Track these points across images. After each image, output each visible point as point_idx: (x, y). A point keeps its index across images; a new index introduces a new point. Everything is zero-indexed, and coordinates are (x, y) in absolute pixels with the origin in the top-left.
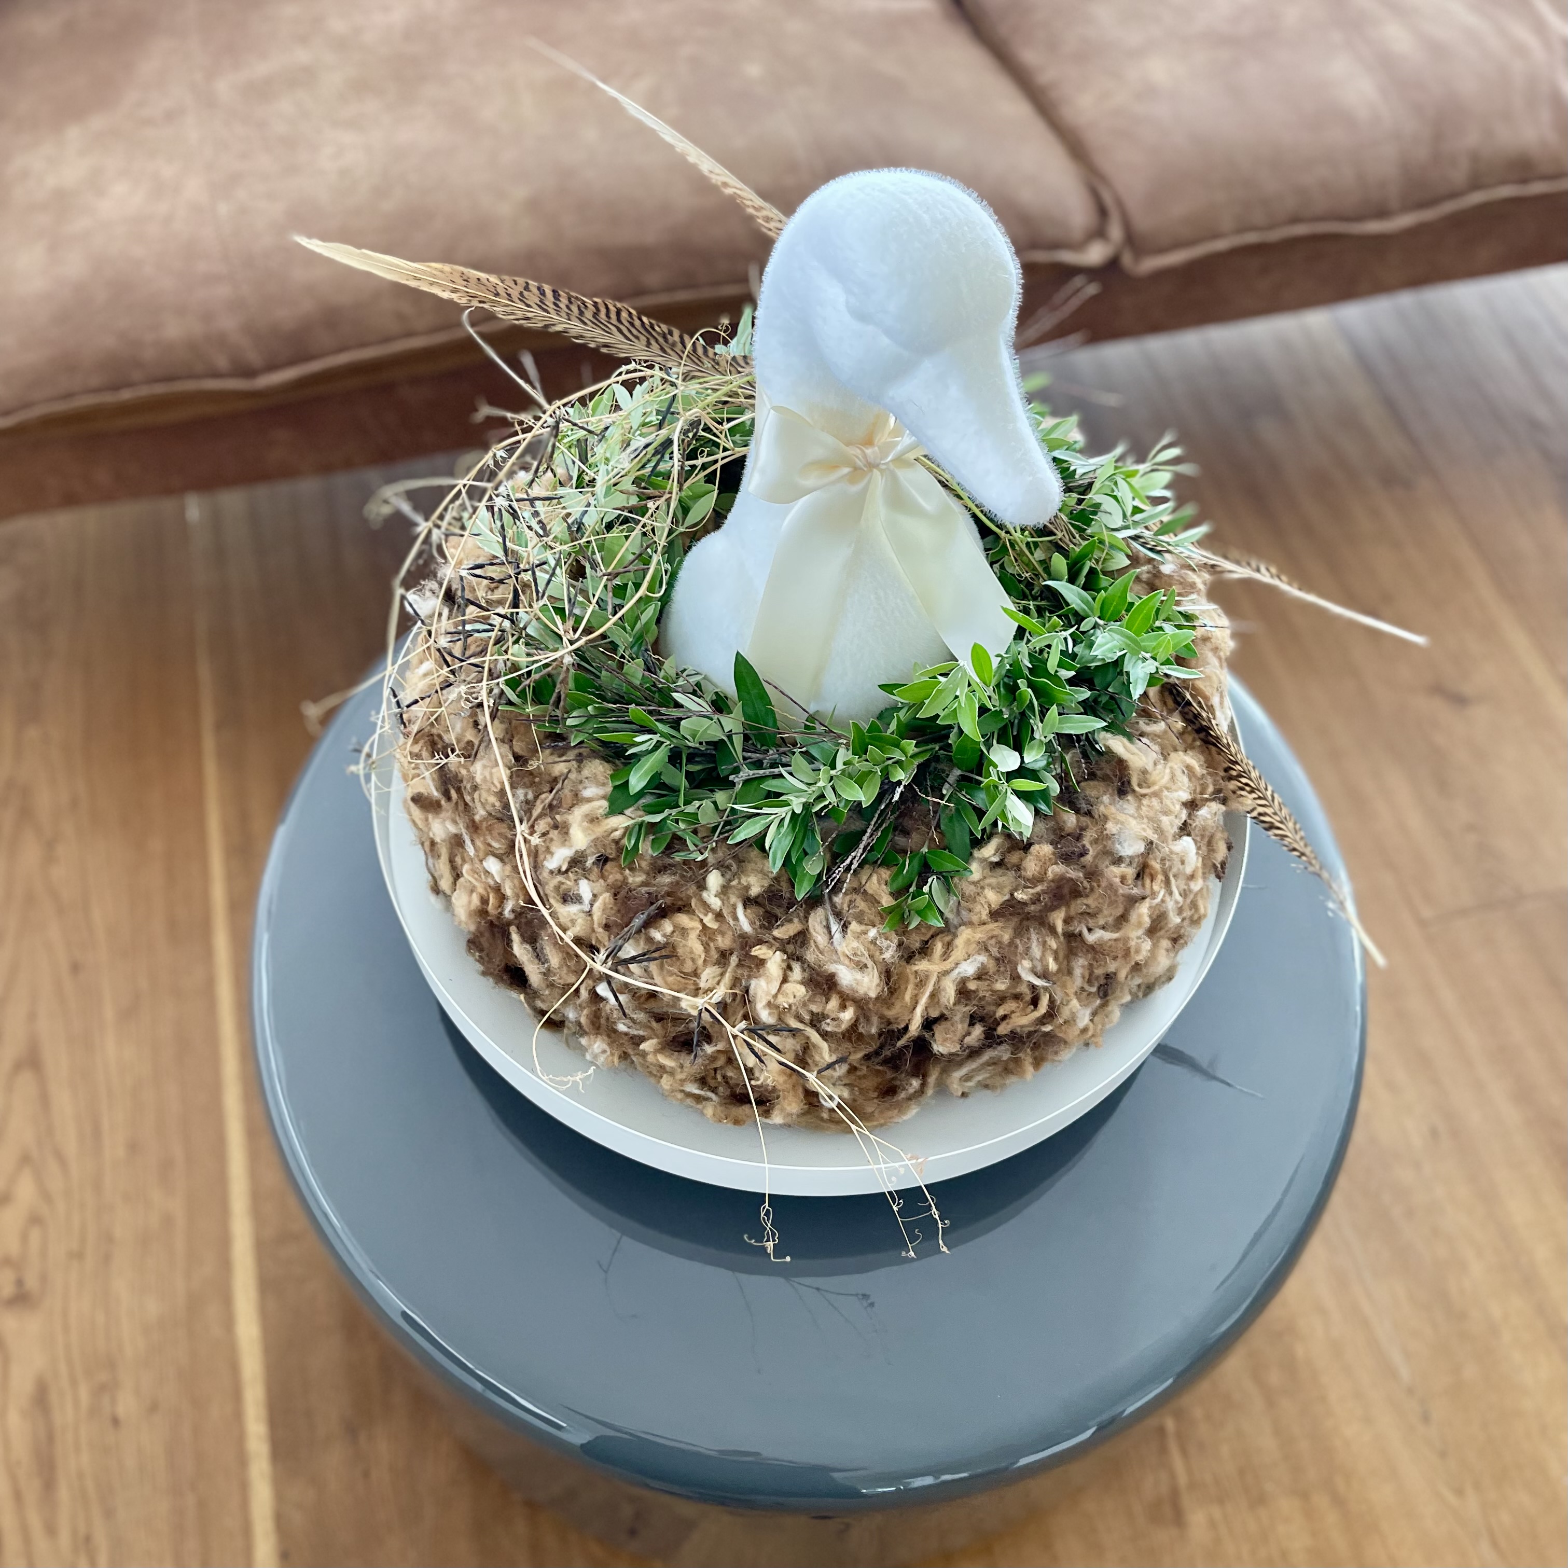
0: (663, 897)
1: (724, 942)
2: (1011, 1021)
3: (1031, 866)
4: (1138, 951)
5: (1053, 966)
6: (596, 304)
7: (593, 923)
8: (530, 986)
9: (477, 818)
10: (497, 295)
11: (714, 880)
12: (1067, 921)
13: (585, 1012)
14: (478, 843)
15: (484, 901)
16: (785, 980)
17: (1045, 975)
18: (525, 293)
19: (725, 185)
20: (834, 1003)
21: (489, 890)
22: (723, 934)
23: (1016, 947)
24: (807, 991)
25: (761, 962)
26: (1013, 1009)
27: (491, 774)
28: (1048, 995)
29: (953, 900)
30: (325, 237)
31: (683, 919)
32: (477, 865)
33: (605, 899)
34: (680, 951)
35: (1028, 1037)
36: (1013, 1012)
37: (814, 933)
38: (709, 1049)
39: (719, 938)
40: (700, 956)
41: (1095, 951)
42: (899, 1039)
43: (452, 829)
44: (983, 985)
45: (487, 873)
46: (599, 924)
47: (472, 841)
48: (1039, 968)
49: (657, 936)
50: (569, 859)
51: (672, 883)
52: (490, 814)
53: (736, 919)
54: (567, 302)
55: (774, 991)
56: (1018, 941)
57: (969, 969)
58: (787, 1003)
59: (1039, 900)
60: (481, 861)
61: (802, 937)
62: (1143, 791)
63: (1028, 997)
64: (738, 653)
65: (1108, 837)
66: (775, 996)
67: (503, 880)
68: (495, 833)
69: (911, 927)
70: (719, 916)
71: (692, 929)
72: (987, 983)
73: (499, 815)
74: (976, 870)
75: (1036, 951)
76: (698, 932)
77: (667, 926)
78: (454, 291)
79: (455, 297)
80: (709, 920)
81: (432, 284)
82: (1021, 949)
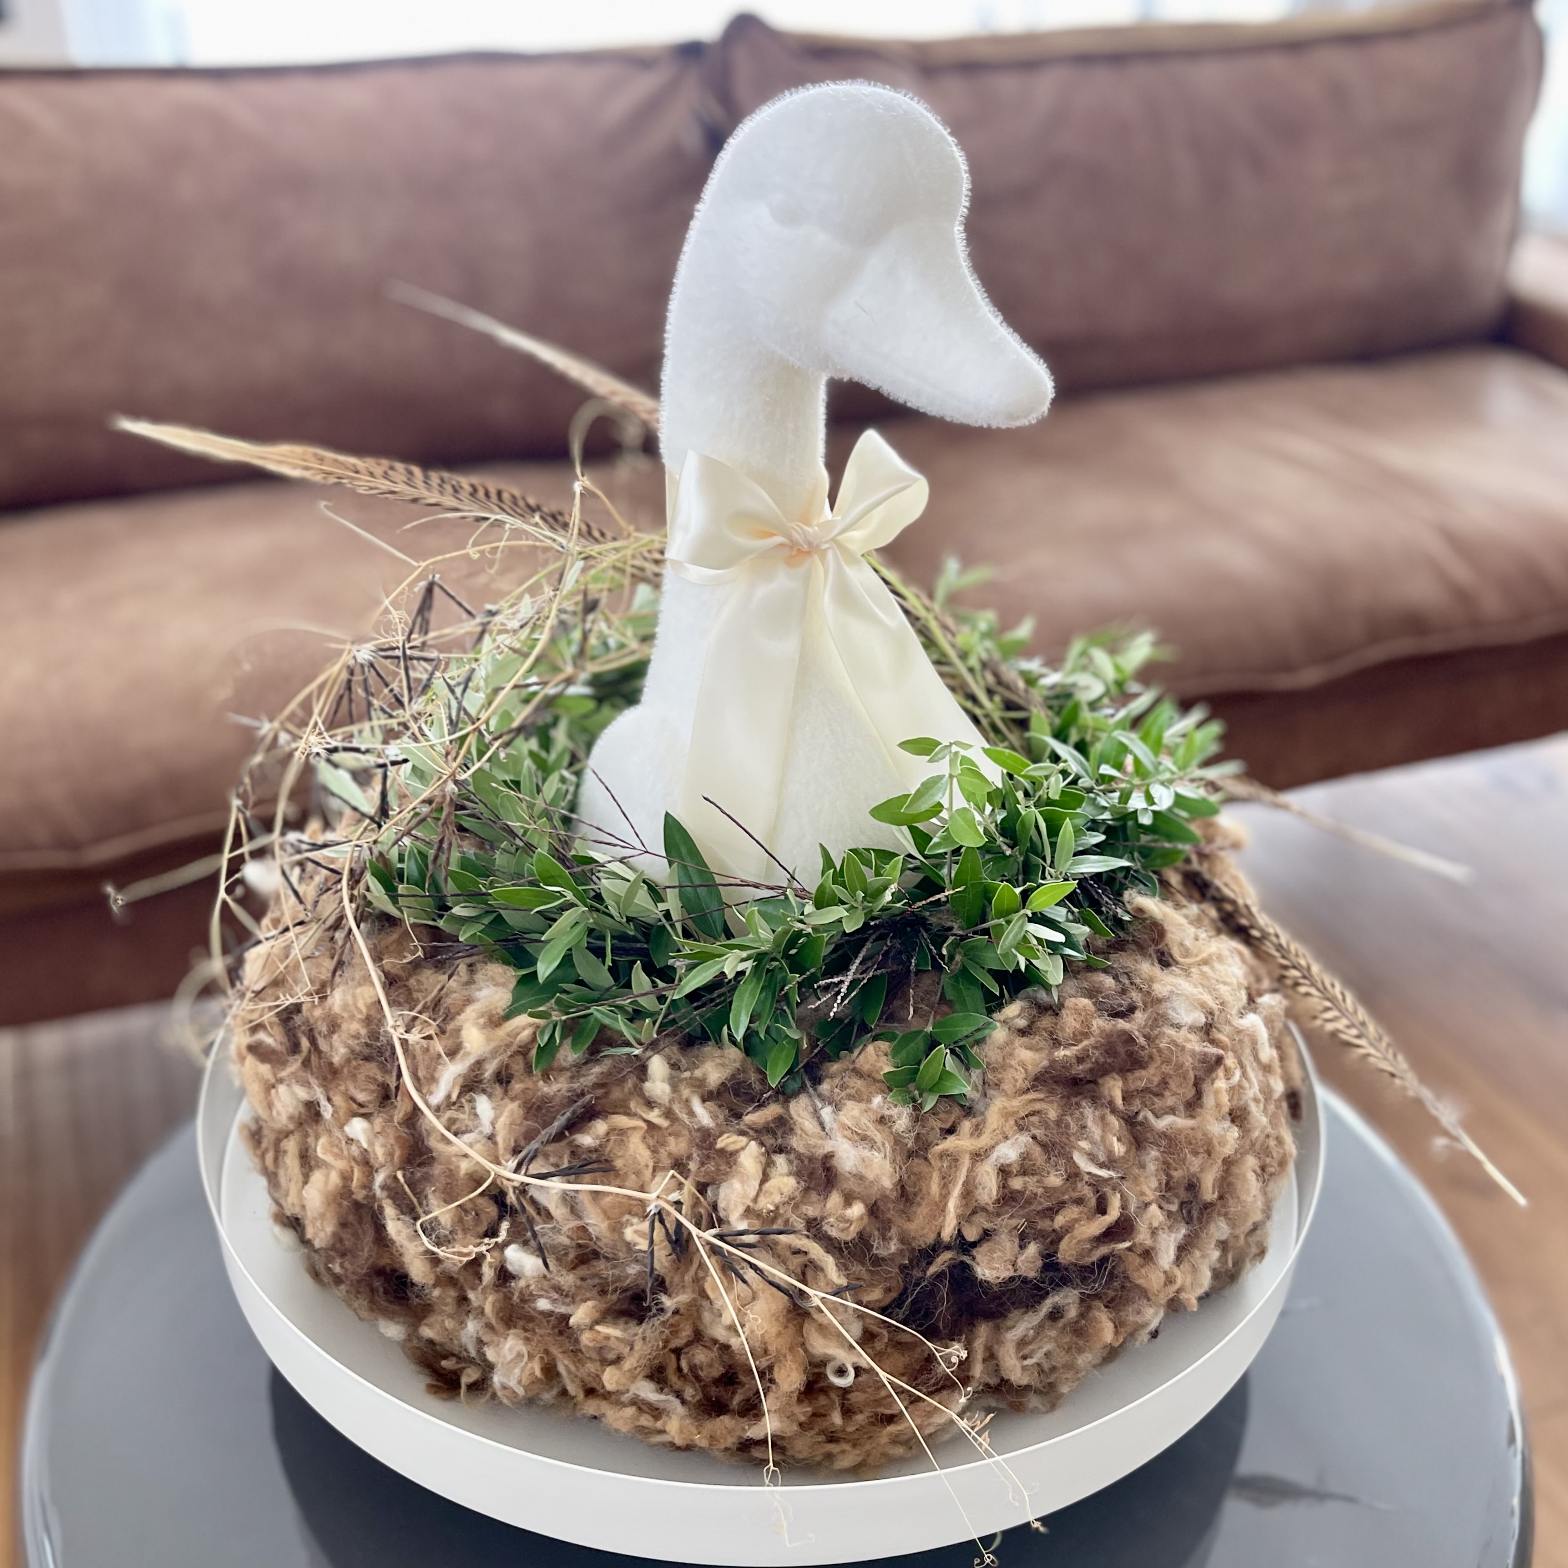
0: (589, 1093)
1: (677, 1146)
2: (1076, 1232)
3: (1070, 1022)
4: (1223, 1143)
5: (1119, 1149)
6: (473, 486)
7: (497, 1150)
8: (413, 1284)
9: (336, 1060)
10: (357, 472)
11: (657, 1066)
12: (1127, 1097)
13: (491, 1299)
14: (338, 1099)
15: (346, 1178)
16: (765, 1178)
17: (1110, 1163)
18: (390, 472)
19: (614, 393)
20: (835, 1199)
21: (353, 1164)
22: (677, 1135)
23: (1068, 1126)
24: (798, 1183)
25: (729, 1157)
26: (1075, 1216)
27: (354, 997)
28: (1118, 1195)
29: (976, 1074)
30: (157, 417)
31: (621, 1121)
32: (337, 1133)
33: (512, 1112)
34: (619, 1163)
35: (1100, 1267)
36: (1076, 1221)
37: (800, 1120)
38: (668, 1302)
39: (671, 1140)
40: (647, 1166)
41: (1170, 1141)
42: (929, 1263)
43: (303, 1094)
44: (1031, 1181)
45: (350, 1141)
46: (505, 1149)
47: (329, 1100)
48: (1102, 1157)
49: (586, 1140)
50: (460, 1081)
51: (602, 1073)
52: (353, 1052)
53: (691, 1114)
54: (439, 481)
55: (753, 1194)
56: (1069, 1118)
57: (1009, 1152)
58: (772, 1203)
59: (1088, 1056)
60: (341, 1127)
61: (783, 1125)
62: (1188, 961)
63: (1093, 1202)
64: (667, 814)
65: (1159, 1001)
66: (755, 1200)
67: (371, 1144)
68: (361, 1077)
69: (927, 1108)
70: (669, 1114)
71: (634, 1128)
72: (1035, 1178)
73: (367, 1051)
74: (999, 1034)
75: (1095, 1130)
76: (641, 1133)
77: (600, 1127)
78: (307, 468)
79: (307, 474)
80: (654, 1116)
81: (280, 462)
82: (1074, 1127)
